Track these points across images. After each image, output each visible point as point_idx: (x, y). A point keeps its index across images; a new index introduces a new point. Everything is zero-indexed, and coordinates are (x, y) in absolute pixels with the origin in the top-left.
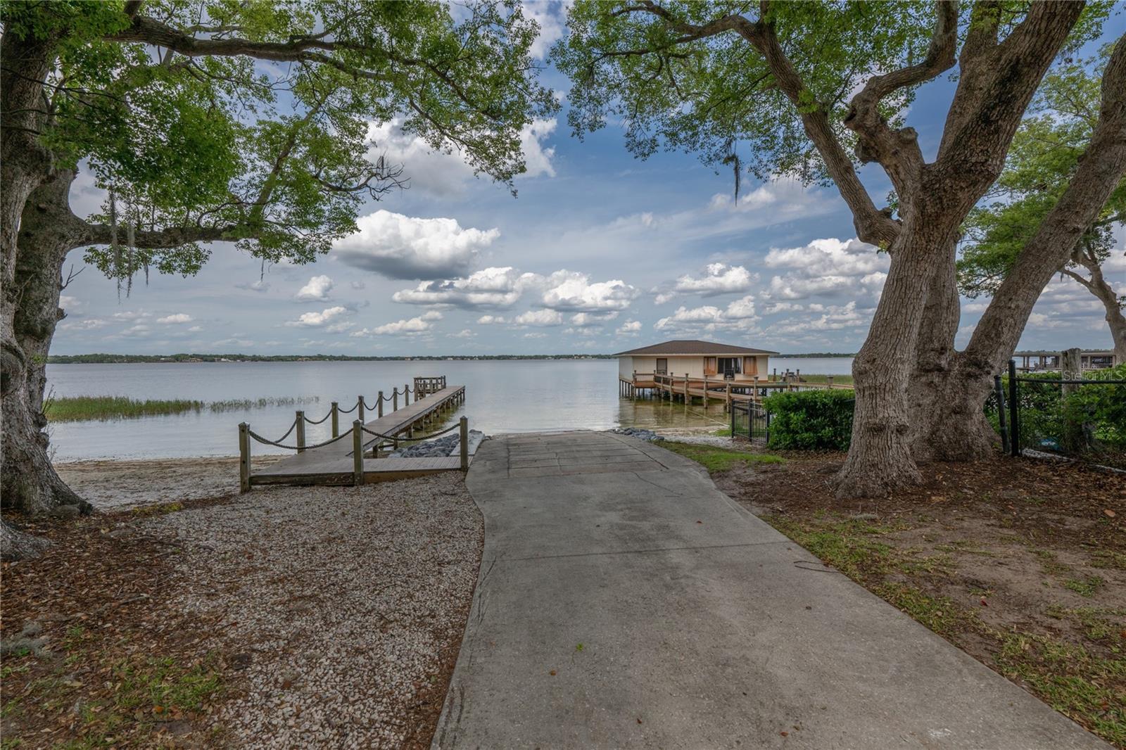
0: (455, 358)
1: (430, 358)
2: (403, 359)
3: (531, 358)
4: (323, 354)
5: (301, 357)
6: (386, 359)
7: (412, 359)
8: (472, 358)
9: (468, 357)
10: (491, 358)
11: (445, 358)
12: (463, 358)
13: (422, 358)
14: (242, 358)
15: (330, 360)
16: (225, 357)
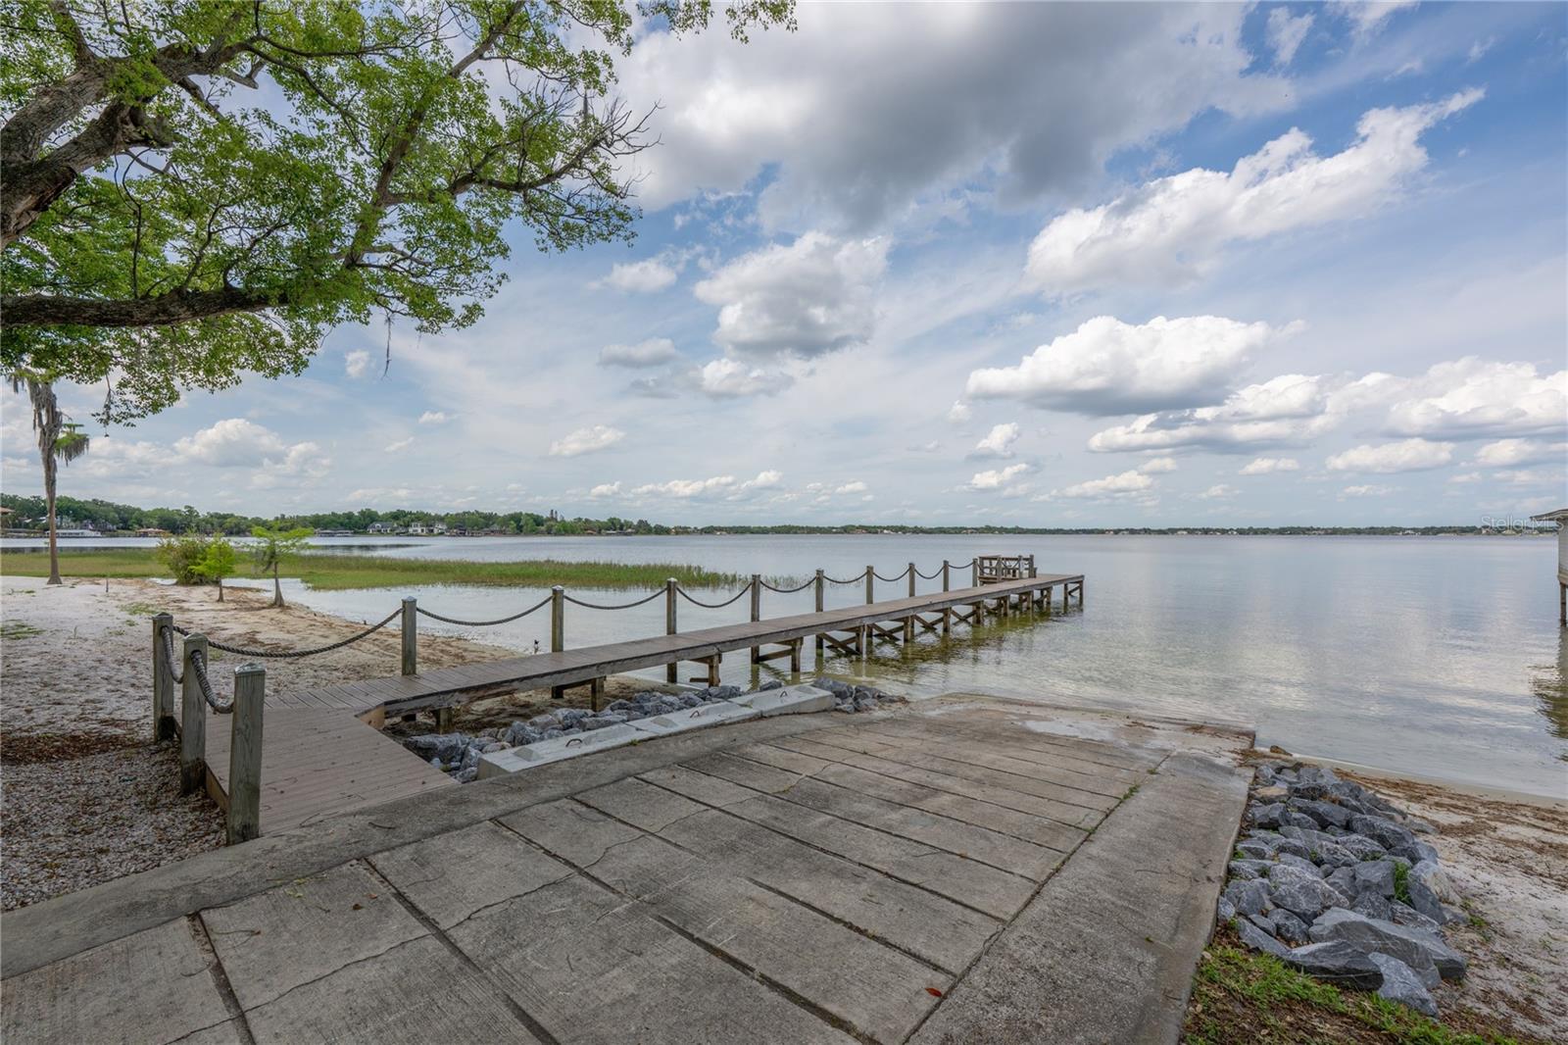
0: (1191, 531)
1: (1147, 531)
2: (1102, 532)
3: (1358, 532)
4: (992, 525)
5: (966, 529)
6: (1077, 532)
7: (1117, 532)
8: (1224, 532)
9: (1217, 530)
10: (1265, 532)
11: (1173, 531)
12: (1206, 531)
13: (1132, 532)
14: (903, 530)
15: (1000, 533)
16: (887, 528)
